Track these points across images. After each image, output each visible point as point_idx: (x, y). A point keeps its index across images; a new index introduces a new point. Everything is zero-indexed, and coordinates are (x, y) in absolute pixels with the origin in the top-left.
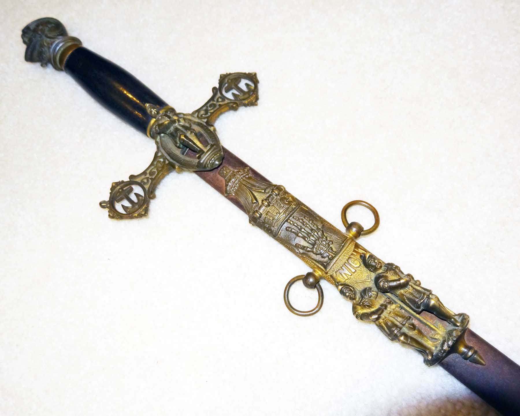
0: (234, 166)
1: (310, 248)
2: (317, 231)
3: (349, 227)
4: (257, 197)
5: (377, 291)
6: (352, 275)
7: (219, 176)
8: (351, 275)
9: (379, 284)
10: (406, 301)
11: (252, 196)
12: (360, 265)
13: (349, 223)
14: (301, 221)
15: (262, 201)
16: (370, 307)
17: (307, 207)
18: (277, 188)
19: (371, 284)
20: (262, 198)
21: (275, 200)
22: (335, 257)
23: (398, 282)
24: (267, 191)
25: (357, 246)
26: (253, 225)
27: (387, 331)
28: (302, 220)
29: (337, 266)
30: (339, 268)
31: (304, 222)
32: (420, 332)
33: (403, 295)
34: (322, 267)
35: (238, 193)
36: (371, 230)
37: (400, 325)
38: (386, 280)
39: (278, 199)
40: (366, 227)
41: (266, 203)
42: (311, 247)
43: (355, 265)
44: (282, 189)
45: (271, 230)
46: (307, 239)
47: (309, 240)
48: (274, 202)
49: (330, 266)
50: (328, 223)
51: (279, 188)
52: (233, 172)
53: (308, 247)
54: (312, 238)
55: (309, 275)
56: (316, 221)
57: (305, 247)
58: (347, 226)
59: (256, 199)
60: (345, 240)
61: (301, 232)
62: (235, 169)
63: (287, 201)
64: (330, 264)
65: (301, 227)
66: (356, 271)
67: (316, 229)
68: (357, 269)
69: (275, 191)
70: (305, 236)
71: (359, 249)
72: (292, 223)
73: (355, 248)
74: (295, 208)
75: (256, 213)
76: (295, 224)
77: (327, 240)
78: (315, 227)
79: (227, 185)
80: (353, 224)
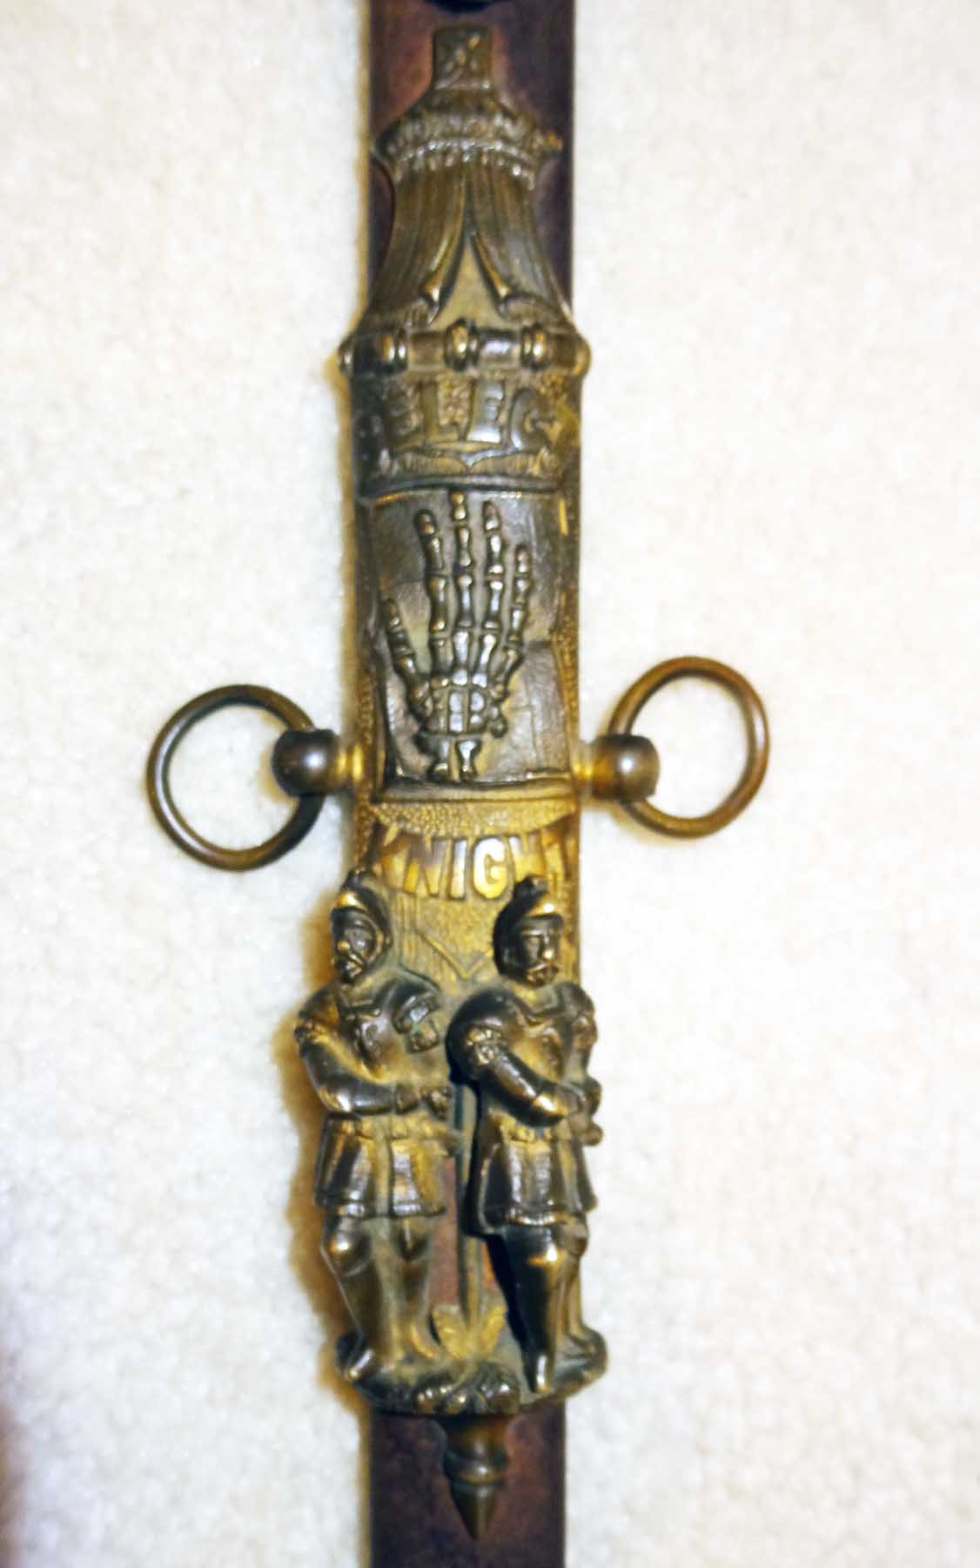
0: (520, 77)
1: (415, 665)
2: (503, 643)
3: (617, 740)
4: (460, 286)
5: (443, 1034)
6: (435, 896)
7: (428, 45)
8: (434, 889)
9: (468, 1030)
10: (487, 1163)
11: (448, 262)
12: (497, 899)
13: (637, 731)
14: (496, 545)
15: (461, 322)
16: (364, 1055)
17: (574, 524)
18: (560, 339)
19: (454, 993)
20: (468, 312)
21: (503, 371)
22: (454, 785)
23: (530, 1091)
24: (515, 306)
25: (566, 828)
26: (343, 366)
27: (329, 1177)
28: (504, 546)
29: (428, 819)
30: (425, 831)
31: (501, 561)
32: (411, 1283)
33: (498, 1137)
34: (381, 767)
35: (420, 191)
36: (670, 825)
37: (382, 1206)
38: (505, 1044)
39: (518, 381)
40: (667, 798)
41: (462, 348)
42: (425, 666)
43: (484, 879)
44: (571, 363)
45: (375, 456)
46: (441, 625)
47: (445, 640)
48: (493, 372)
49: (409, 795)
50: (574, 654)
51: (569, 346)
52: (492, 94)
53: (413, 656)
54: (462, 638)
55: (324, 740)
56: (542, 602)
57: (406, 642)
58: (621, 729)
59: (446, 293)
60: (547, 769)
61: (451, 581)
62: (513, 92)
63: (541, 425)
64: (414, 789)
65: (473, 563)
66: (462, 899)
67: (506, 627)
68: (471, 900)
69: (541, 337)
70: (446, 609)
71: (557, 846)
72: (461, 514)
73: (551, 827)
74: (530, 477)
75: (390, 341)
76: (465, 536)
77: (497, 702)
78: (511, 618)
79: (413, 115)
80: (643, 747)
